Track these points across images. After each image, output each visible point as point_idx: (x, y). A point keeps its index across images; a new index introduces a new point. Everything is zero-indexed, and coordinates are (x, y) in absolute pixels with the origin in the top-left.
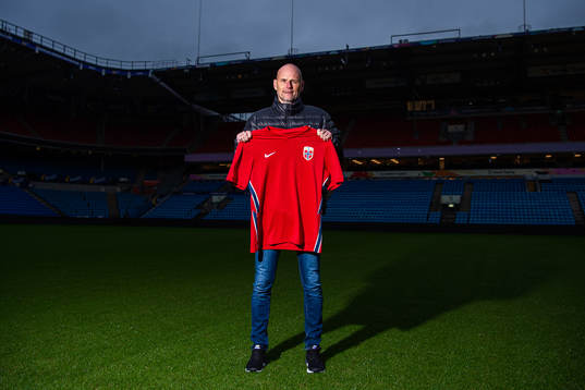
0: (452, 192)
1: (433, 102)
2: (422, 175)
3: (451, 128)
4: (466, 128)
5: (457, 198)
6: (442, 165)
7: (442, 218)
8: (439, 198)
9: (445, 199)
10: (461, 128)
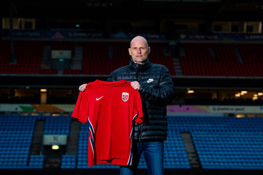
0: (56, 131)
1: (34, 21)
2: (20, 110)
3: (56, 54)
4: (73, 54)
5: (62, 139)
6: (44, 98)
7: (45, 162)
8: (42, 138)
9: (48, 139)
10: (67, 54)
